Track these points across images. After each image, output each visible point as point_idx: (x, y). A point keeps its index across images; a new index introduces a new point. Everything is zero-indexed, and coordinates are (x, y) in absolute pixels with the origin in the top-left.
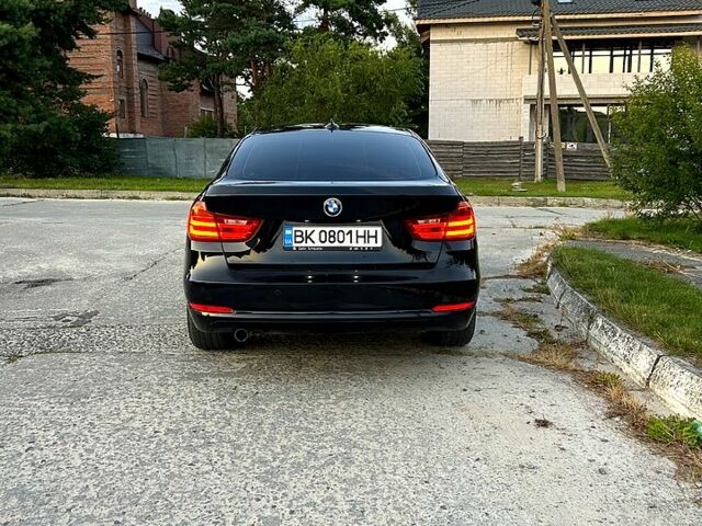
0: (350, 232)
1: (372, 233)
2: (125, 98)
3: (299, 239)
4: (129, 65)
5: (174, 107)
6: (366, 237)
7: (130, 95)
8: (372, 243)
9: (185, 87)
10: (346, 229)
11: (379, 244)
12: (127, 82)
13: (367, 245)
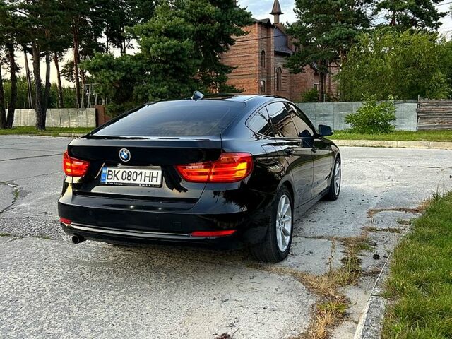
0: (141, 173)
1: (155, 175)
2: (265, 80)
3: (110, 177)
4: (269, 59)
5: (297, 83)
6: (151, 177)
7: (269, 78)
8: (154, 182)
9: (300, 71)
10: (139, 171)
11: (159, 183)
12: (268, 70)
13: (150, 183)
